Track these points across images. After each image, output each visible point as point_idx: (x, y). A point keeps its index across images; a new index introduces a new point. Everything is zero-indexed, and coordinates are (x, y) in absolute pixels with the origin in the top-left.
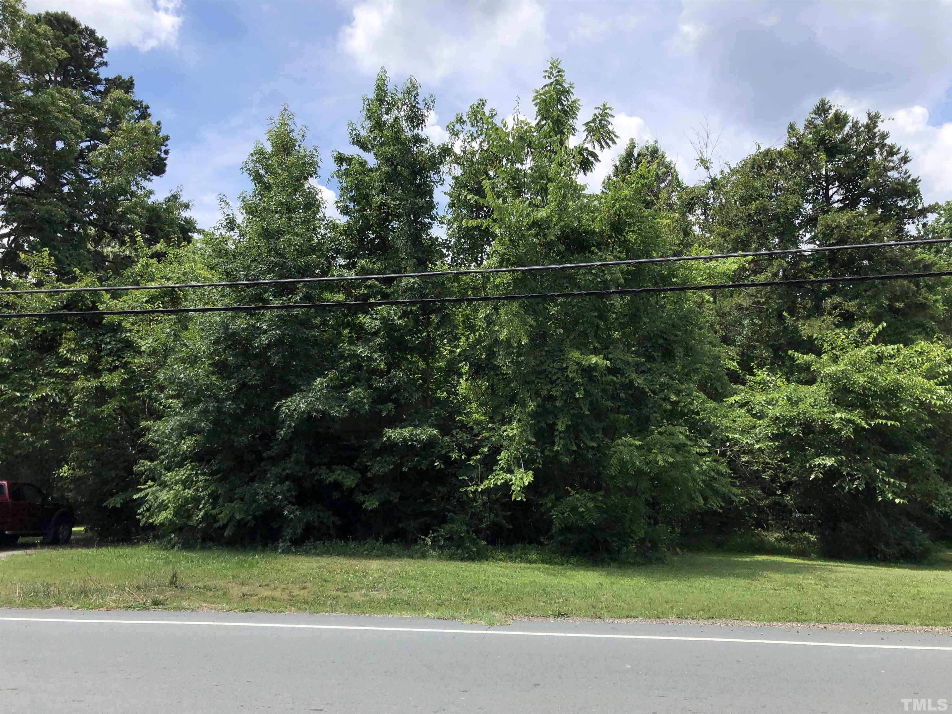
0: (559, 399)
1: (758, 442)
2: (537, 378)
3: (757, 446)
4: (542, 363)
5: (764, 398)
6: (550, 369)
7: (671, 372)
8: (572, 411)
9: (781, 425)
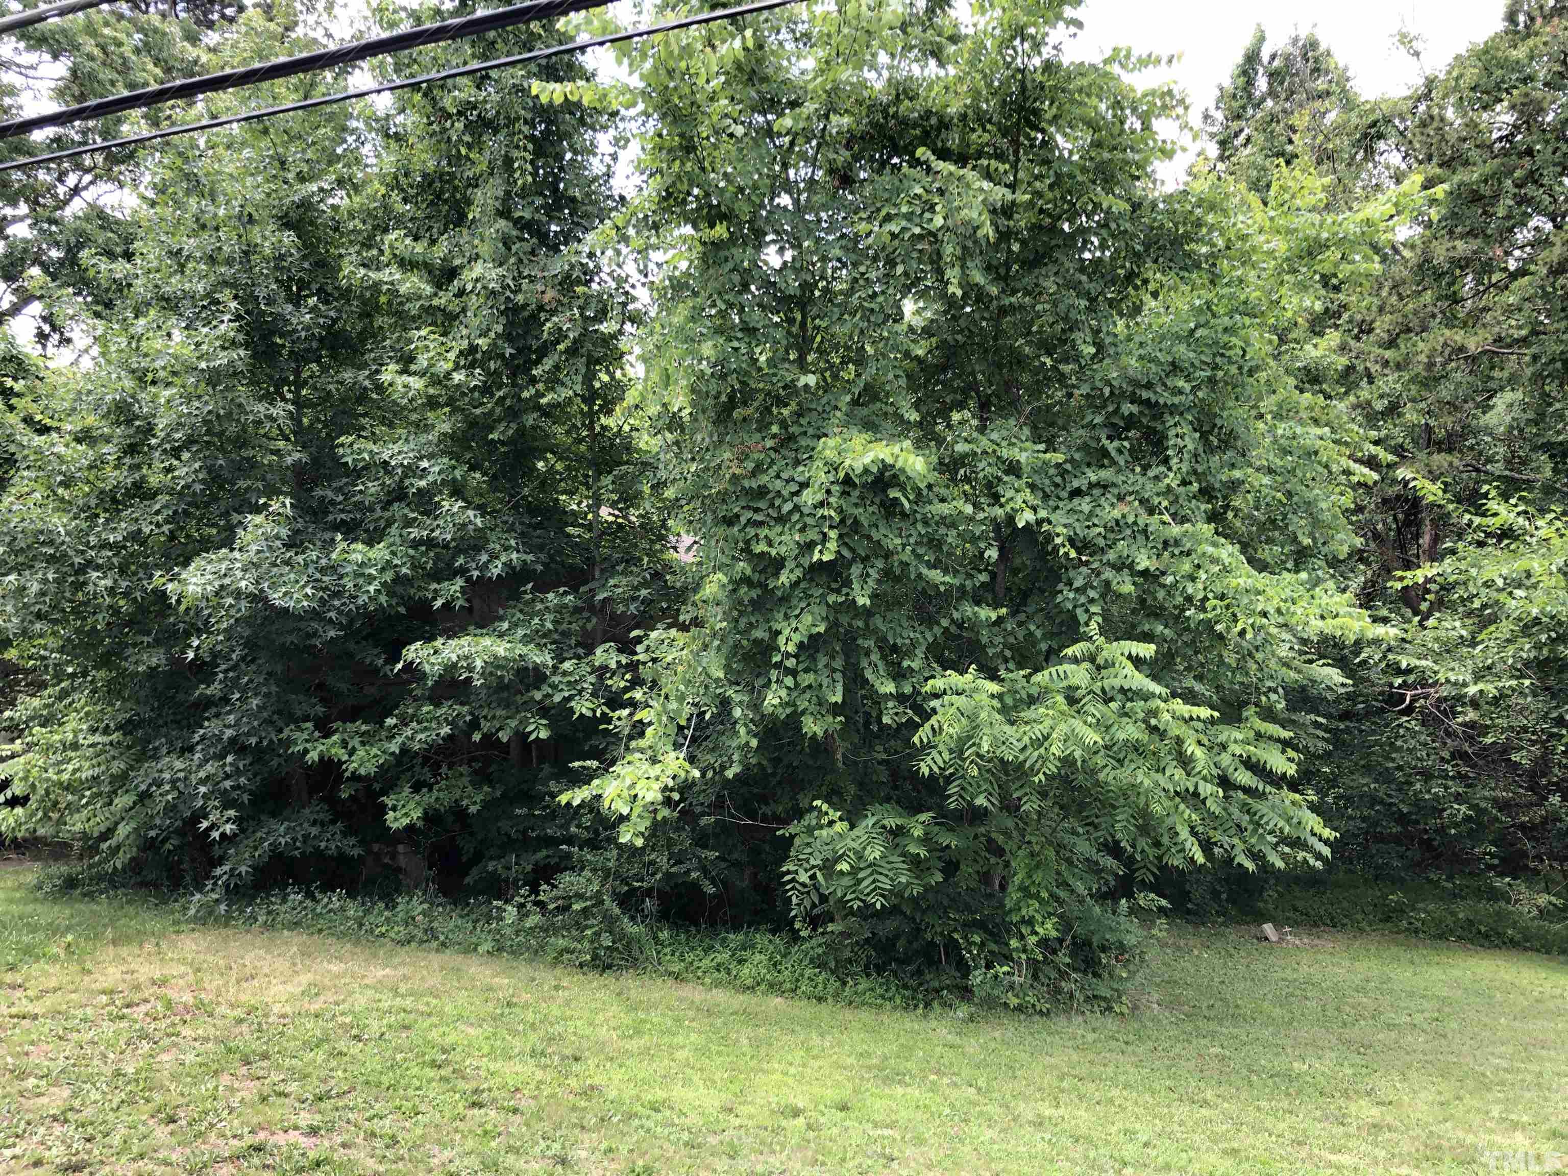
0: (790, 564)
1: (1477, 678)
2: (749, 508)
3: (1472, 690)
4: (758, 469)
5: (1505, 571)
6: (778, 484)
7: (1150, 491)
8: (831, 599)
9: (1544, 637)
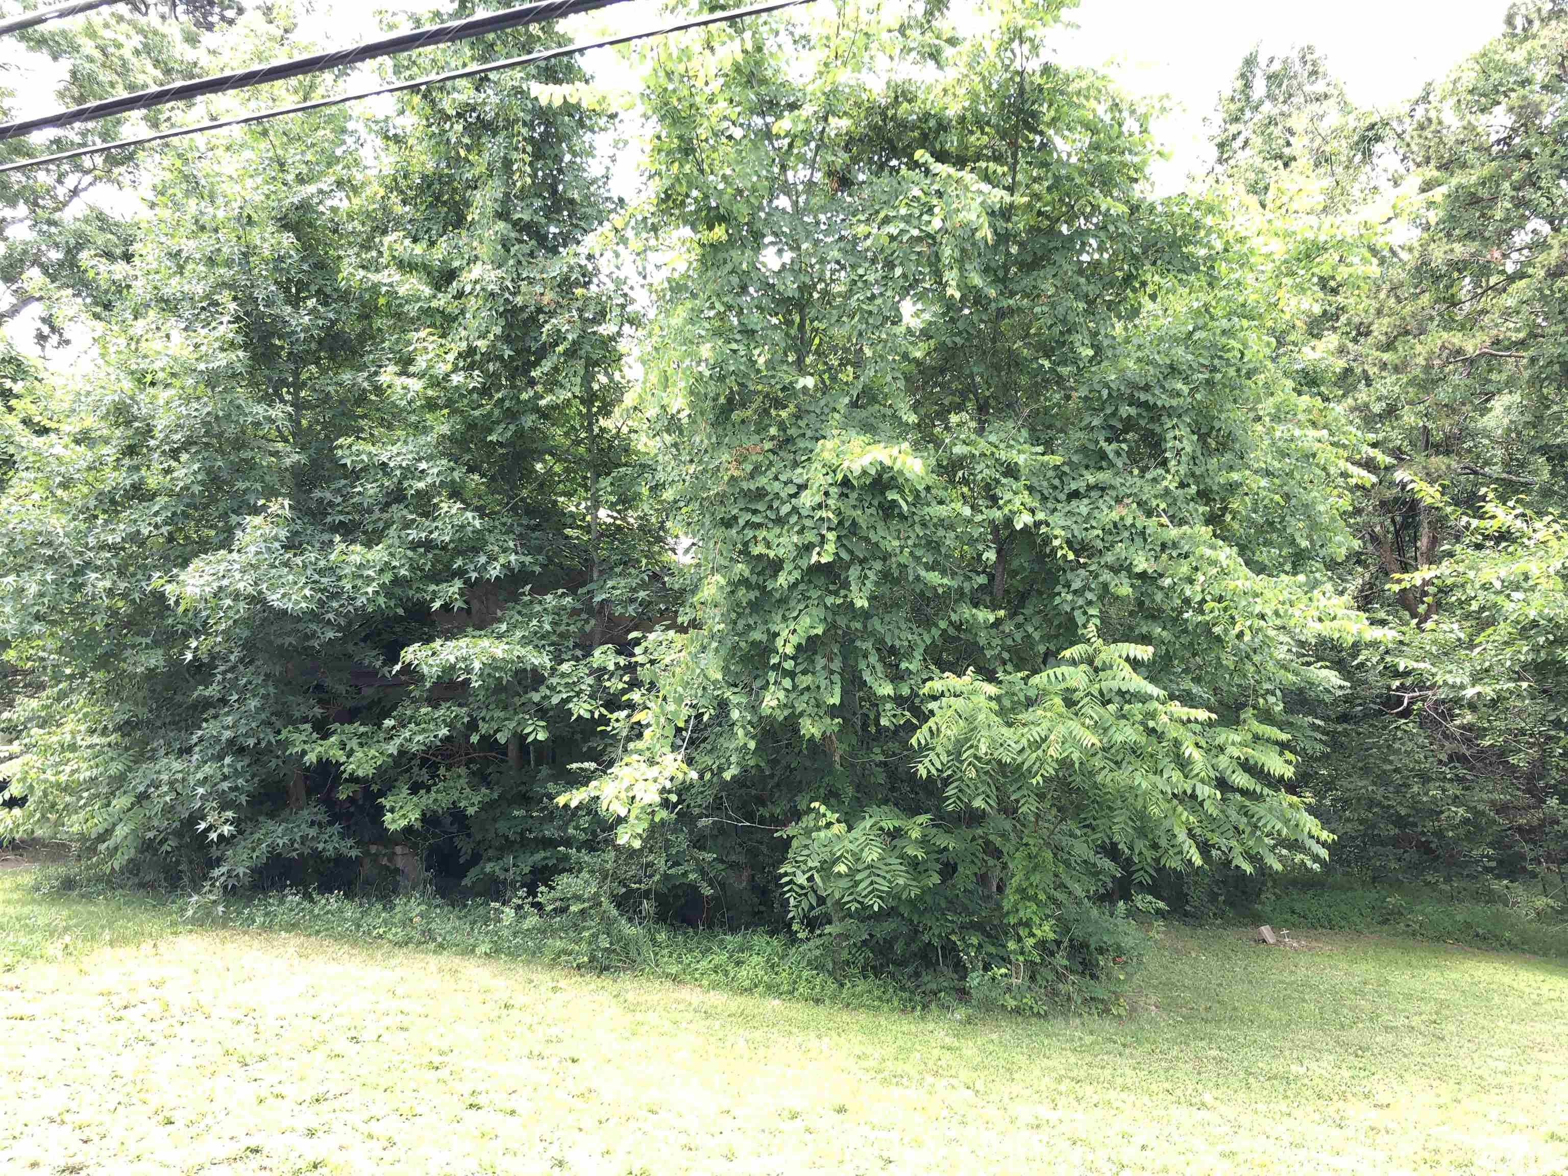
0: (788, 566)
1: (1475, 681)
2: (747, 510)
3: (1470, 693)
4: (756, 471)
5: (1503, 574)
6: (777, 486)
7: (1148, 493)
8: (830, 601)
9: (1541, 640)
